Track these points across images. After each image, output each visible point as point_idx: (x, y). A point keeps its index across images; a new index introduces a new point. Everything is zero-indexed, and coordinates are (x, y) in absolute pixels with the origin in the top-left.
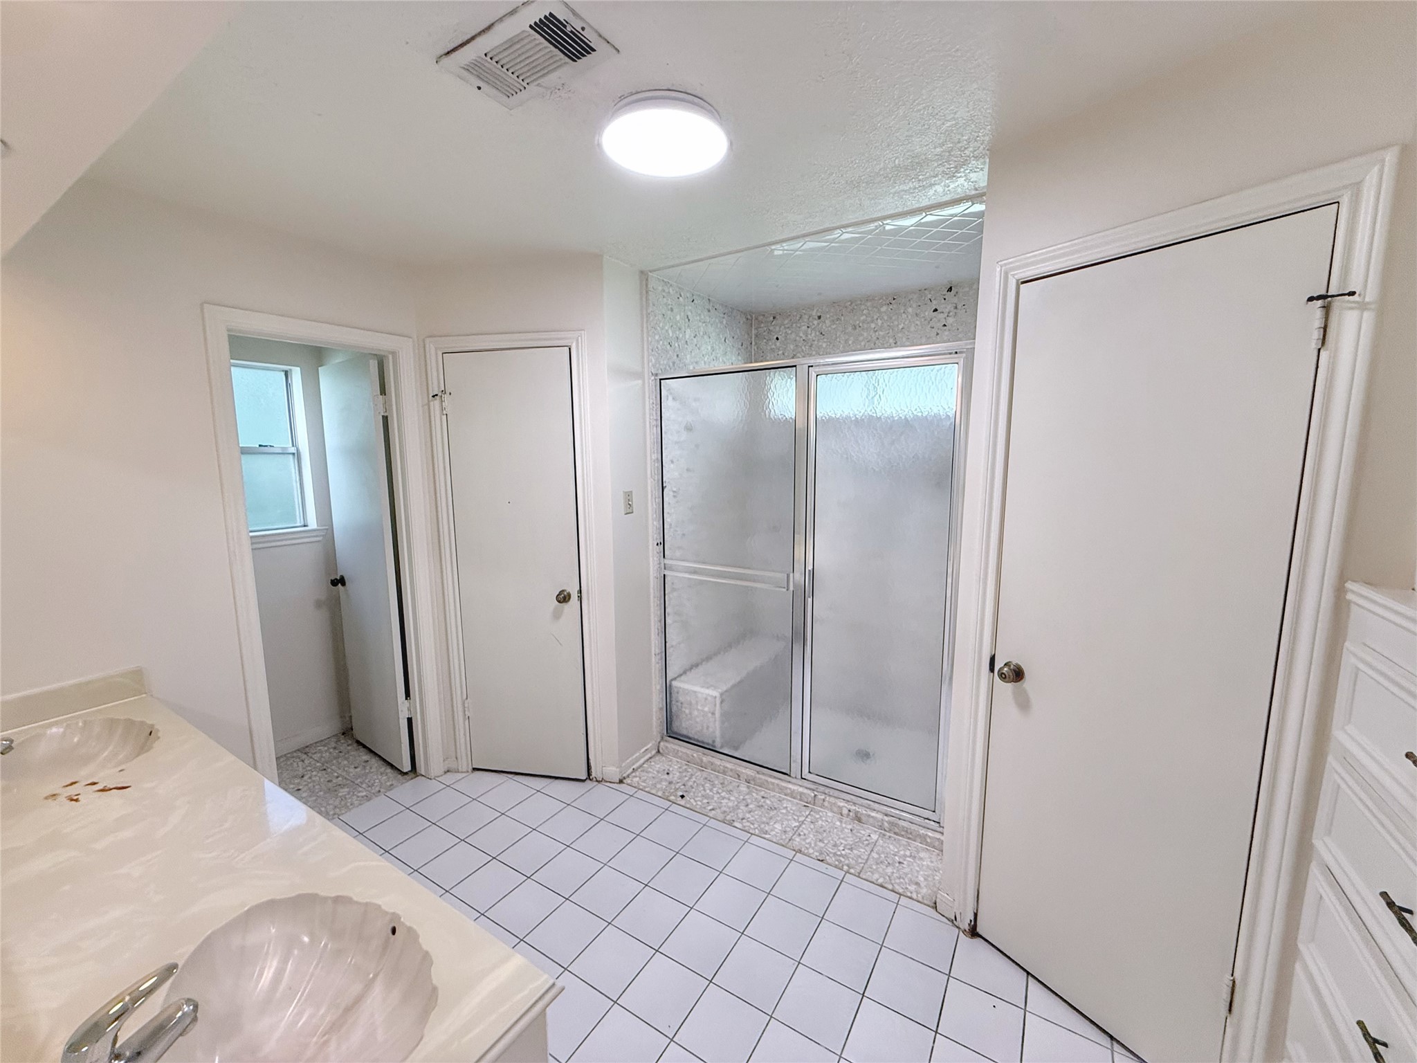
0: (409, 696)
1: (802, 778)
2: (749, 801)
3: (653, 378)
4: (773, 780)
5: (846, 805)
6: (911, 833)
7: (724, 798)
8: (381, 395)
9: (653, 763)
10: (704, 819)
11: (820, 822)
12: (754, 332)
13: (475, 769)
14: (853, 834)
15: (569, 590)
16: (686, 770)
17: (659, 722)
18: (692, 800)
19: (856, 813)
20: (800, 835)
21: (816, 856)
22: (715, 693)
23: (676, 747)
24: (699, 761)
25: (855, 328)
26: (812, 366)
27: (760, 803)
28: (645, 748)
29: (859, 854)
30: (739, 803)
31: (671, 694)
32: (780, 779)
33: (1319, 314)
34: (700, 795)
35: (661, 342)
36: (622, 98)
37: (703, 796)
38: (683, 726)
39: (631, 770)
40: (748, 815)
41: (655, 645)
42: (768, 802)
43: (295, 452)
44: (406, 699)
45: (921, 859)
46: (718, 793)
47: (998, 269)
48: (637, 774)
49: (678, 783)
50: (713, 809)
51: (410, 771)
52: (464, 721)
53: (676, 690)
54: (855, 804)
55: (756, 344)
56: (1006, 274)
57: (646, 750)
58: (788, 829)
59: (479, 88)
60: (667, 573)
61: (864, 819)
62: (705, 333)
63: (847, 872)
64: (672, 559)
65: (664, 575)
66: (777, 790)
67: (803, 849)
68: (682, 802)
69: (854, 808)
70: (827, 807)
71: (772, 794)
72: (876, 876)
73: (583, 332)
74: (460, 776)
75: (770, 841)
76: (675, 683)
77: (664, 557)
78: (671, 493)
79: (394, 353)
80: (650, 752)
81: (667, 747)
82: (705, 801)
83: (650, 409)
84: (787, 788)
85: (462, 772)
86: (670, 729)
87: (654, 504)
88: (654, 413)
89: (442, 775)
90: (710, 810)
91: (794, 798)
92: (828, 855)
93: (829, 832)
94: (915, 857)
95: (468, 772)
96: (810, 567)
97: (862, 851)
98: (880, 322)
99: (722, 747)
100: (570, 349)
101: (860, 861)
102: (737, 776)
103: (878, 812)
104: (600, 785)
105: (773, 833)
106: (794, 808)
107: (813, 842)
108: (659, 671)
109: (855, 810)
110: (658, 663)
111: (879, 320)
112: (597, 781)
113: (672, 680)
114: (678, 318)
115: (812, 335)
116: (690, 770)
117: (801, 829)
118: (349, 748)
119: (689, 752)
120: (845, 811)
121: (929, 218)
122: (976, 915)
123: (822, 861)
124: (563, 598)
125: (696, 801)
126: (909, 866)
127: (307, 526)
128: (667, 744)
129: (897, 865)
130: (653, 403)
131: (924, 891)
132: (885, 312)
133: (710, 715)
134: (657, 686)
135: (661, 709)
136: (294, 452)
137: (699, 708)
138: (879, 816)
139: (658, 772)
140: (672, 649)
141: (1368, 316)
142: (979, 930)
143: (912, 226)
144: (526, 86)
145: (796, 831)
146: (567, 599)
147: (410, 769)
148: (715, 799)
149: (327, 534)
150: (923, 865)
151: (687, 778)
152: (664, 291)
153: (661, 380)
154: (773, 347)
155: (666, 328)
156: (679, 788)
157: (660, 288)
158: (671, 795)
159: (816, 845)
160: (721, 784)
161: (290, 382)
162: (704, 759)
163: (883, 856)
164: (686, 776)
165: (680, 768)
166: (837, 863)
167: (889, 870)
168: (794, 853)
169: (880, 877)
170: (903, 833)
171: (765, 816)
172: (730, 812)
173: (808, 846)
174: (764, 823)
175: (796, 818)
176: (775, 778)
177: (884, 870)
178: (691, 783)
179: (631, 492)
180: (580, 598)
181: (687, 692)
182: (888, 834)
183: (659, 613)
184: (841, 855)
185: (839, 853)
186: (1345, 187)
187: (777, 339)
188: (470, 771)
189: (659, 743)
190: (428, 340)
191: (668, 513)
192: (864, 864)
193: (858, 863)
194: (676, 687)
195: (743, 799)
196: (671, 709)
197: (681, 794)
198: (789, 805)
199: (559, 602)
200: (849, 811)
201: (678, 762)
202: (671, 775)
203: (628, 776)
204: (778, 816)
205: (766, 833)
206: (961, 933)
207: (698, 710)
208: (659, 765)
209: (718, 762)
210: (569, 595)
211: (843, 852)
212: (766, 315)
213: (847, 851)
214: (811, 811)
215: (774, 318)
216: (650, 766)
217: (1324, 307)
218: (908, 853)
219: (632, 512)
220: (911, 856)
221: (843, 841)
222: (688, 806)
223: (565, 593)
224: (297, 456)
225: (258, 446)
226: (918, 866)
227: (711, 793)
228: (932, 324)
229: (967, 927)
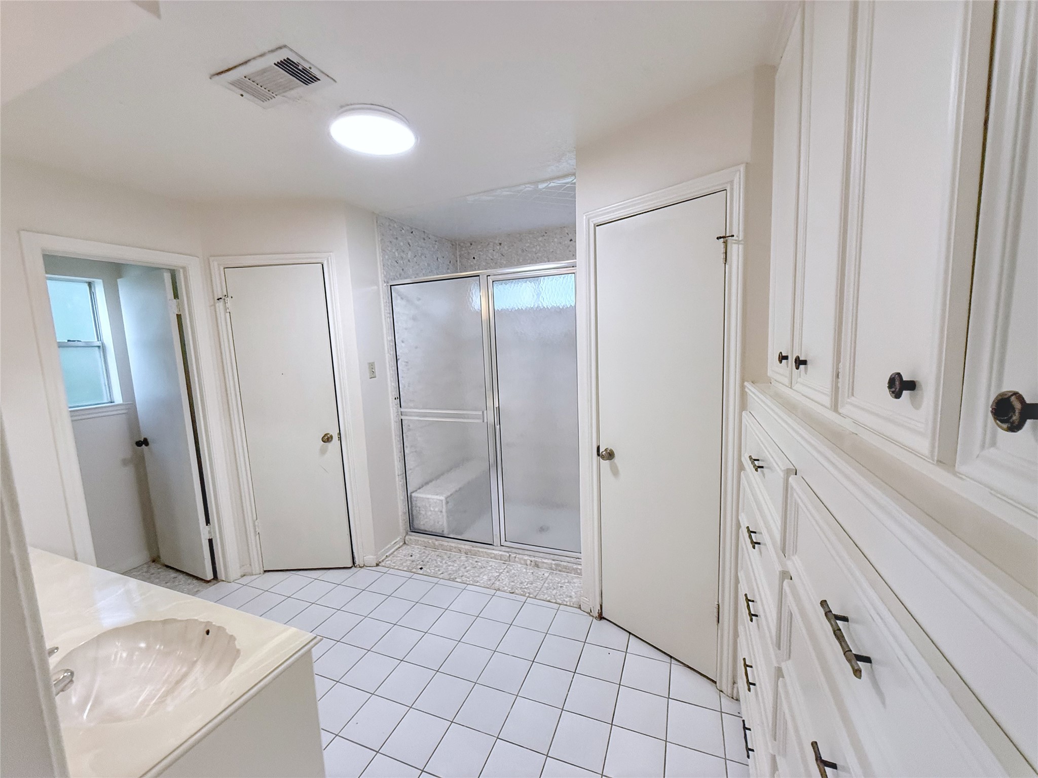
0: (209, 523)
1: (501, 546)
2: (467, 565)
3: (385, 285)
4: (483, 550)
5: (529, 558)
6: (569, 569)
7: (450, 566)
8: (175, 298)
9: (401, 551)
10: (436, 580)
11: (513, 571)
12: (458, 253)
13: (265, 571)
14: (534, 575)
15: (331, 433)
16: (424, 552)
17: (404, 522)
18: (428, 570)
19: (536, 562)
20: (499, 580)
21: (509, 591)
22: (442, 498)
23: (417, 538)
24: (432, 545)
25: (523, 251)
26: (489, 276)
27: (474, 566)
28: (396, 541)
29: (536, 585)
30: (460, 567)
31: (411, 502)
32: (487, 549)
33: (722, 245)
34: (434, 566)
35: (390, 261)
36: (342, 107)
37: (435, 566)
38: (421, 523)
39: (385, 557)
40: (466, 574)
41: (398, 469)
42: (479, 564)
43: (101, 345)
44: (207, 525)
45: (574, 583)
46: (446, 563)
47: (585, 217)
48: (389, 558)
49: (418, 561)
50: (442, 573)
51: (213, 579)
52: (255, 536)
53: (415, 499)
54: (534, 556)
55: (460, 261)
56: (589, 220)
57: (396, 542)
58: (492, 578)
59: (242, 95)
60: (403, 418)
61: (540, 565)
62: (422, 254)
63: (529, 597)
64: (406, 408)
65: (402, 420)
66: (485, 556)
67: (501, 588)
68: (421, 572)
69: (534, 559)
70: (518, 562)
71: (483, 559)
72: (546, 596)
73: (332, 253)
74: (254, 577)
75: (481, 587)
76: (413, 495)
77: (401, 407)
78: (404, 363)
79: (184, 268)
80: (399, 544)
81: (410, 539)
82: (437, 569)
83: (385, 306)
84: (491, 553)
85: (255, 575)
86: (412, 526)
87: (391, 371)
88: (388, 309)
89: (239, 579)
90: (441, 574)
91: (497, 559)
92: (517, 589)
93: (519, 576)
94: (570, 582)
95: (260, 574)
96: (496, 405)
97: (539, 584)
98: (538, 247)
99: (448, 534)
100: (322, 265)
101: (537, 589)
102: (459, 551)
103: (548, 559)
104: (362, 569)
105: (481, 582)
106: (496, 566)
107: (507, 583)
108: (402, 486)
109: (534, 560)
110: (401, 481)
111: (538, 246)
112: (360, 567)
113: (412, 493)
114: (402, 244)
115: (497, 256)
116: (427, 552)
117: (500, 577)
118: (160, 570)
119: (426, 540)
120: (529, 562)
121: (552, 184)
122: (601, 606)
123: (513, 593)
124: (327, 439)
125: (431, 570)
126: (566, 587)
127: (114, 402)
128: (410, 537)
129: (559, 588)
130: (386, 302)
131: (574, 600)
132: (541, 241)
133: (439, 513)
134: (400, 496)
135: (405, 513)
136: (99, 345)
137: (432, 509)
138: (549, 561)
139: (405, 556)
140: (410, 471)
141: (741, 246)
142: (604, 615)
143: (544, 188)
144: (275, 96)
145: (497, 578)
146: (330, 439)
147: (212, 577)
148: (444, 567)
149: (130, 408)
150: (575, 586)
151: (424, 557)
152: (390, 225)
153: (391, 286)
154: (472, 264)
155: (394, 251)
156: (419, 563)
157: (387, 224)
158: (413, 569)
159: (509, 584)
160: (449, 557)
161: (93, 290)
162: (437, 543)
163: (551, 585)
164: (424, 556)
165: (420, 551)
166: (522, 593)
167: (555, 591)
168: (495, 591)
169: (548, 596)
170: (564, 570)
171: (477, 572)
172: (454, 573)
173: (504, 586)
174: (476, 576)
175: (497, 571)
176: (484, 548)
177: (551, 592)
178: (427, 560)
179: (374, 363)
180: (340, 439)
181: (423, 499)
182: (555, 572)
183: (399, 446)
184: (525, 588)
185: (524, 587)
186: (727, 183)
187: (474, 258)
188: (262, 573)
189: (405, 537)
190: (211, 259)
191: (402, 377)
192: (539, 591)
193: (535, 591)
194: (415, 497)
195: (463, 565)
196: (412, 513)
197: (420, 567)
198: (494, 564)
199: (324, 442)
200: (531, 561)
201: (418, 548)
202: (413, 557)
203: (383, 561)
204: (486, 571)
205: (478, 582)
206: (594, 619)
207: (431, 511)
208: (405, 550)
209: (446, 544)
210: (331, 437)
211: (527, 586)
212: (466, 242)
213: (529, 585)
214: (508, 565)
215: (471, 244)
216: (399, 553)
217: (724, 242)
218: (566, 581)
219: (375, 377)
220: (568, 582)
221: (527, 580)
222: (425, 574)
223: (329, 436)
224: (102, 348)
225: (67, 341)
226: (572, 587)
227: (441, 564)
228: (570, 249)
229: (597, 615)
